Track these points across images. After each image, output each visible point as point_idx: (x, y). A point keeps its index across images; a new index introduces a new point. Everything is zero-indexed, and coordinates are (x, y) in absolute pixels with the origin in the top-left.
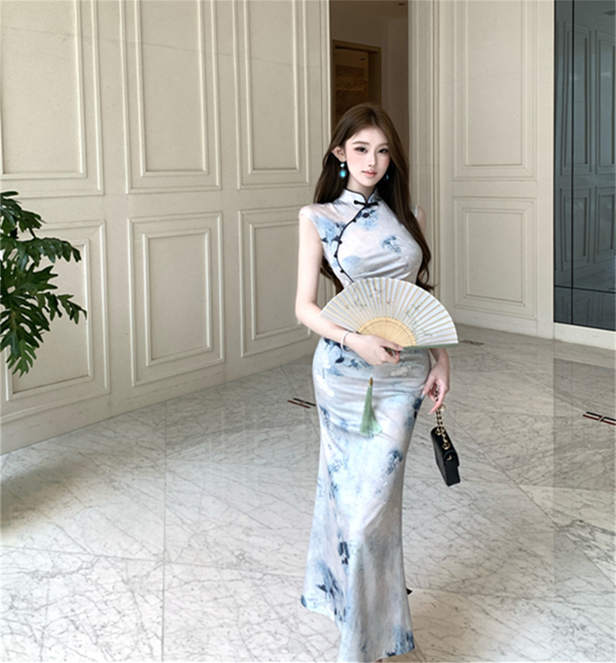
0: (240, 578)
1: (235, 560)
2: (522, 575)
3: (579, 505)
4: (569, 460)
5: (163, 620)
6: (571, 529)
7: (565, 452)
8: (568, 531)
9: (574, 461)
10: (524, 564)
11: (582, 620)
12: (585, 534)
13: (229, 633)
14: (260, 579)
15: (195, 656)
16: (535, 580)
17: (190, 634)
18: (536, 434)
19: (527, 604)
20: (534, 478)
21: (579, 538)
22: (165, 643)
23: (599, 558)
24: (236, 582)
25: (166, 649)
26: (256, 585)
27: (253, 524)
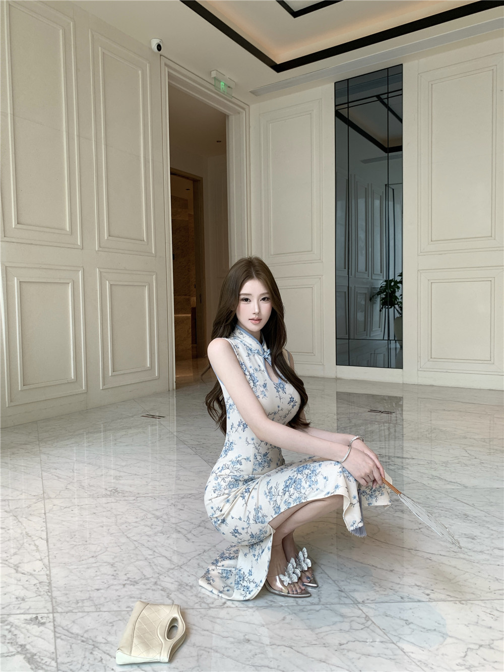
0: (114, 501)
1: (109, 493)
5: (46, 528)
13: (109, 530)
14: (134, 500)
15: (80, 546)
22: (50, 542)
24: (111, 504)
25: (51, 546)
26: (131, 503)
27: (122, 474)
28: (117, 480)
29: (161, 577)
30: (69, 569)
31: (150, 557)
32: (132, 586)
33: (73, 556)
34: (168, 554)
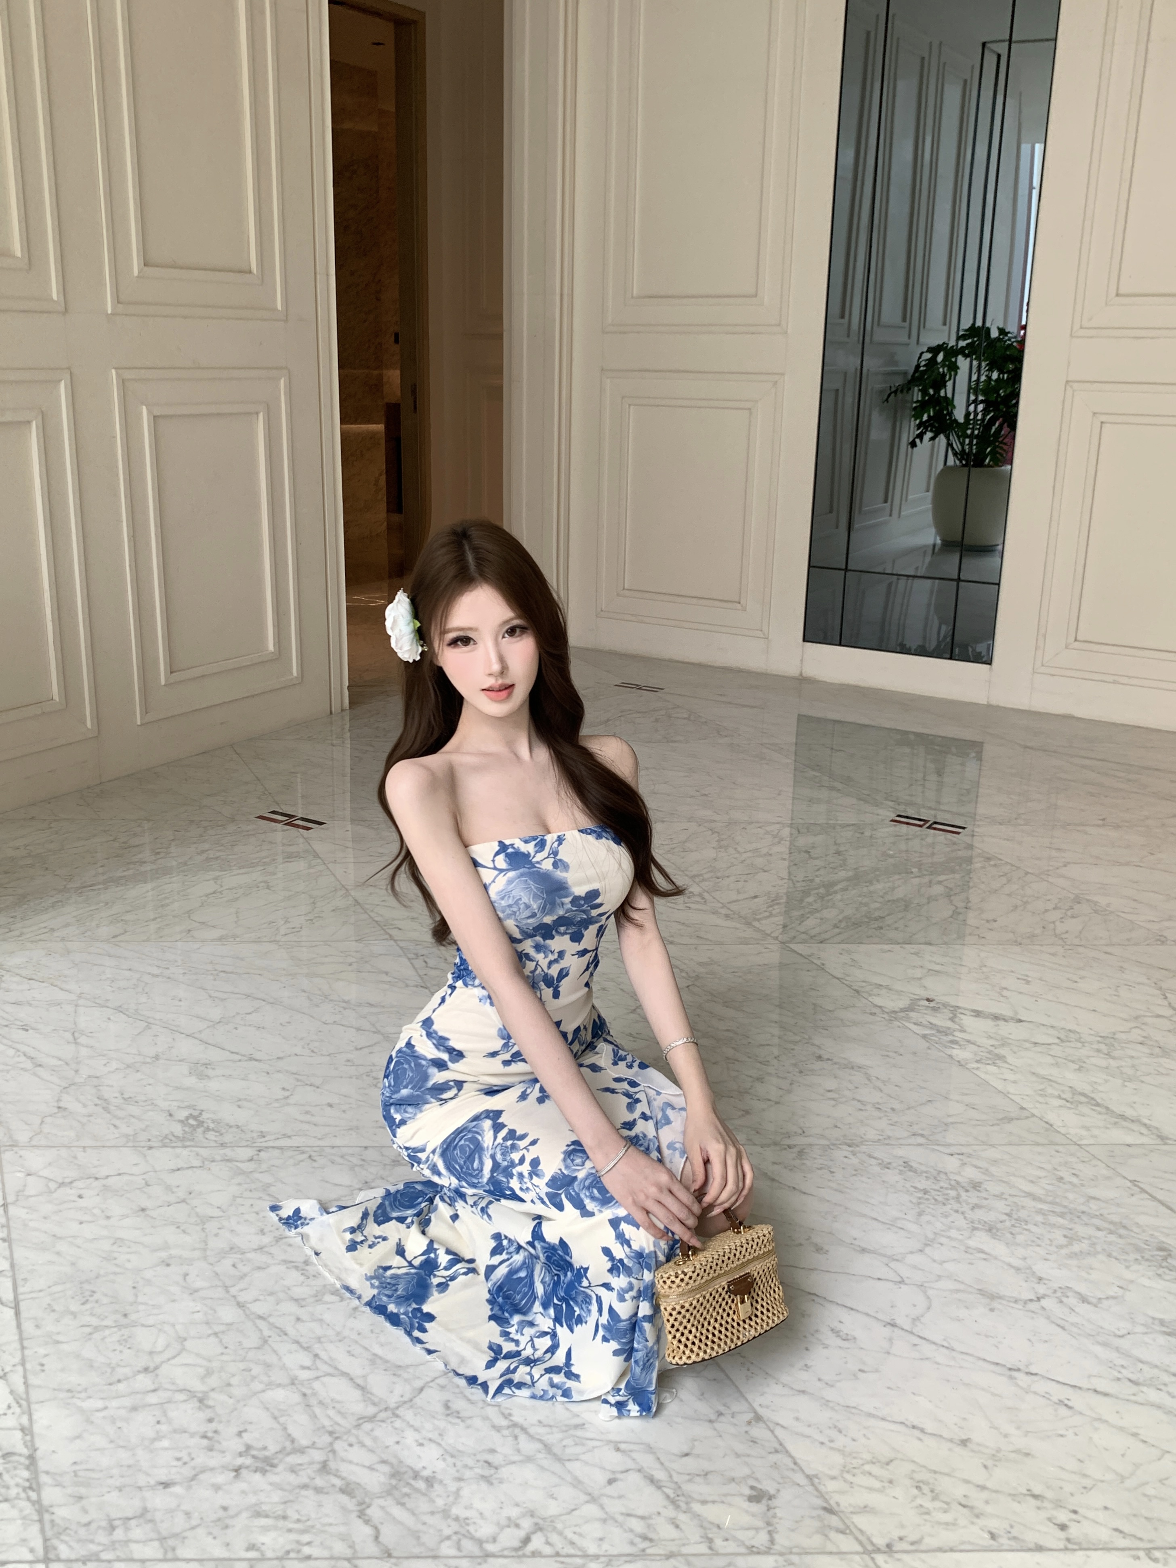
0: (197, 1163)
1: (178, 1129)
2: (833, 1103)
3: (918, 973)
4: (882, 897)
5: (12, 1266)
6: (912, 1014)
7: (871, 882)
8: (908, 1019)
9: (889, 897)
10: (831, 1084)
11: (970, 1173)
12: (941, 1020)
13: (186, 1275)
14: (251, 1160)
15: (107, 1332)
16: (861, 1110)
17: (86, 1286)
18: (807, 856)
19: (854, 1154)
20: (817, 930)
21: (931, 1028)
22: (24, 1315)
23: (977, 1061)
24: (190, 1172)
25: (29, 1328)
26: (243, 1173)
27: (214, 1055)
28: (202, 1077)
29: (339, 1446)
30: (81, 1410)
31: (304, 1375)
32: (258, 1476)
33: (90, 1365)
34: (355, 1367)
